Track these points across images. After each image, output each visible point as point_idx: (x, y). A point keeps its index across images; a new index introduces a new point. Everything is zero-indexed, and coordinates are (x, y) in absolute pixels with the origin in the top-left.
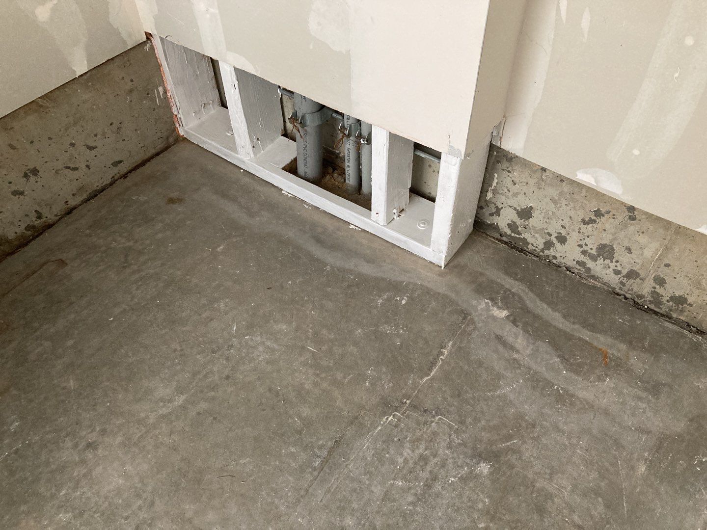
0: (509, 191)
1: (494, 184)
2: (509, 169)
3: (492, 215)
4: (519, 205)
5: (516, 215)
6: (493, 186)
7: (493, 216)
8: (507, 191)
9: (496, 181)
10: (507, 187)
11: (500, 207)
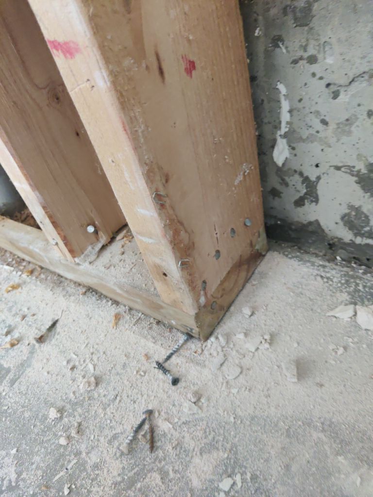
0: (324, 122)
1: (285, 117)
2: (311, 51)
3: (300, 203)
4: (359, 157)
5: (357, 187)
6: (283, 125)
7: (304, 205)
8: (320, 127)
9: (285, 106)
10: (317, 113)
11: (313, 178)
